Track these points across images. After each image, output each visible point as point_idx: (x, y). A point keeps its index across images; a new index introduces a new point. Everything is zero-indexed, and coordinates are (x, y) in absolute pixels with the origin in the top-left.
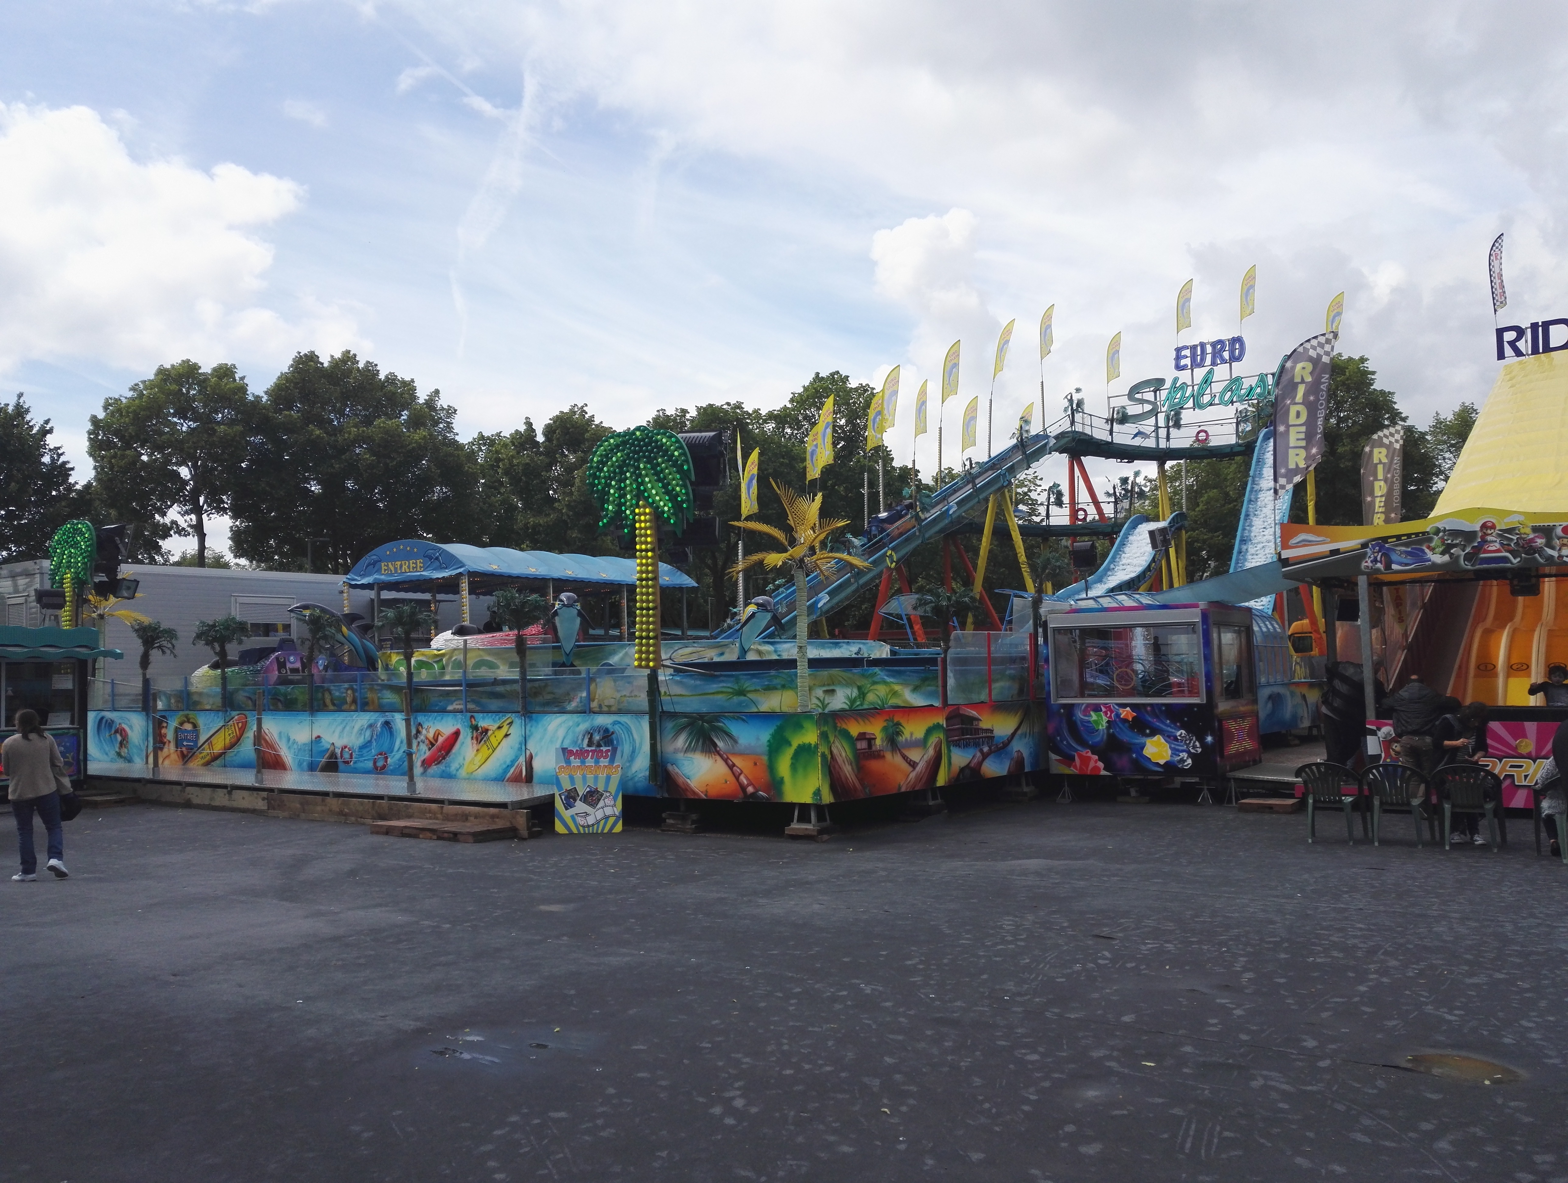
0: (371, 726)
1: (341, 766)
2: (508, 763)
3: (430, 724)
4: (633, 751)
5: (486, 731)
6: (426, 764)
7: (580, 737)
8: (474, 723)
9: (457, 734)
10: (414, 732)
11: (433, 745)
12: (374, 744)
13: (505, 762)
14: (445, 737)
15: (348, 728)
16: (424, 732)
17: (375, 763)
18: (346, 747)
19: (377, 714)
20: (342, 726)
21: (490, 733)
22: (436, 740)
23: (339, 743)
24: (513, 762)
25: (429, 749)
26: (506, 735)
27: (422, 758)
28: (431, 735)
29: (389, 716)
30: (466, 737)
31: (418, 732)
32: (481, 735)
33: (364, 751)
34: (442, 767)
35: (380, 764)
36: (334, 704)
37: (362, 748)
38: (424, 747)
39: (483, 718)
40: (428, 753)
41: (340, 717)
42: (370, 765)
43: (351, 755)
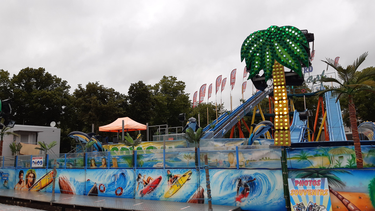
0: (114, 175)
1: (99, 193)
2: (189, 193)
3: (145, 174)
4: (269, 189)
5: (177, 177)
6: (143, 193)
7: (233, 181)
8: (169, 173)
9: (160, 179)
10: (137, 178)
11: (147, 184)
12: (116, 183)
13: (187, 193)
14: (153, 180)
15: (103, 176)
16: (142, 178)
17: (116, 192)
18: (102, 185)
19: (118, 170)
20: (101, 174)
21: (178, 178)
22: (149, 182)
23: (99, 182)
24: (192, 193)
25: (145, 186)
26: (188, 180)
27: (141, 190)
28: (146, 180)
29: (124, 171)
30: (165, 180)
31: (139, 178)
32: (173, 179)
33: (111, 187)
34: (151, 194)
35: (119, 192)
36: (96, 165)
37: (109, 185)
38: (142, 185)
39: (175, 171)
40: (144, 188)
41: (99, 171)
42: (114, 193)
43: (104, 188)
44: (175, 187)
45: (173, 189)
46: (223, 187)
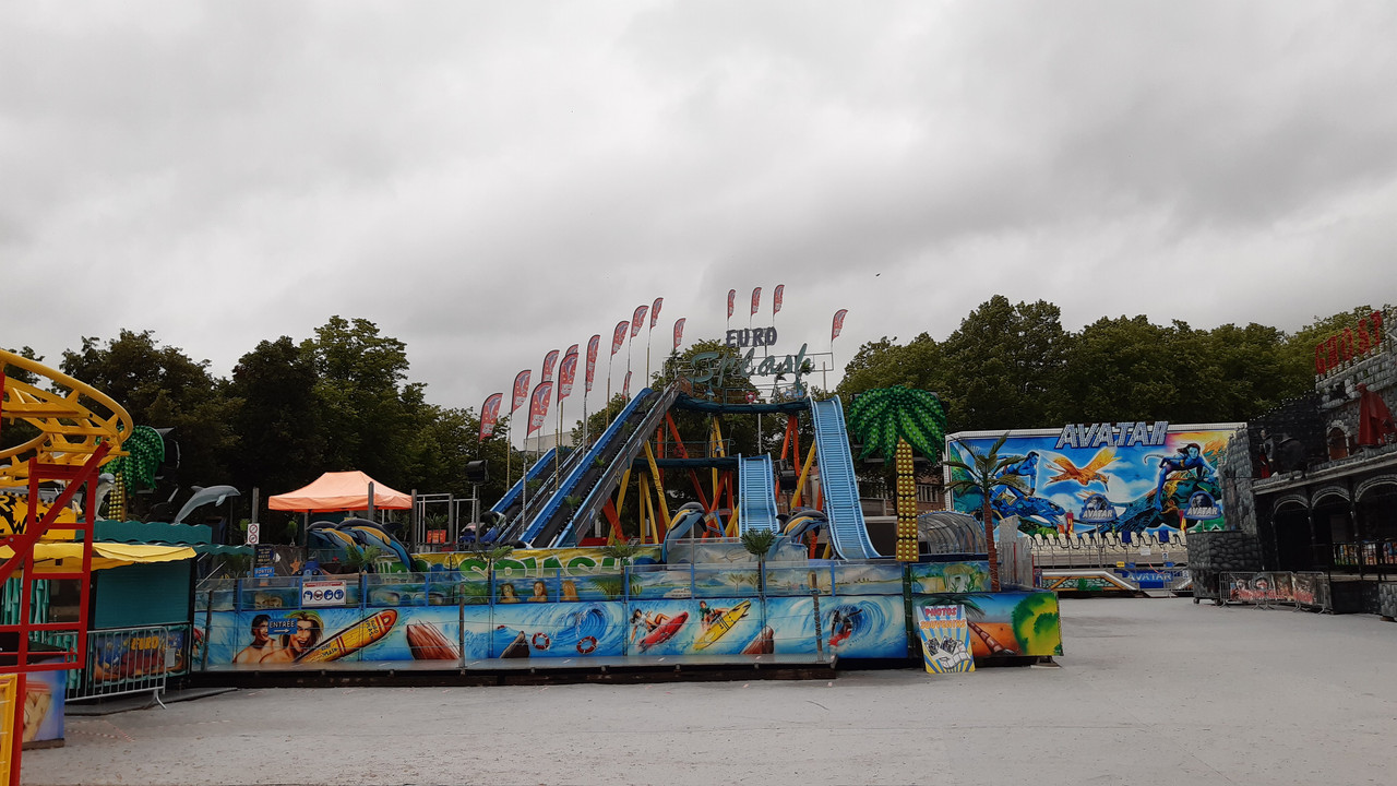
0: (574, 614)
1: (533, 651)
2: (745, 638)
3: (652, 609)
4: (882, 624)
5: (720, 613)
6: (645, 645)
8: (704, 606)
9: (684, 617)
10: (631, 617)
11: (654, 627)
12: (579, 629)
13: (742, 638)
14: (669, 620)
15: (542, 617)
16: (643, 616)
17: (579, 647)
18: (540, 634)
19: (582, 604)
20: (538, 614)
21: (723, 615)
22: (659, 623)
23: (530, 632)
24: (751, 638)
25: (650, 631)
26: (743, 616)
27: (641, 640)
28: (652, 619)
29: (598, 605)
30: (695, 618)
31: (636, 617)
32: (713, 617)
33: (565, 637)
34: (666, 645)
35: (586, 647)
36: (514, 594)
37: (560, 634)
38: (642, 630)
39: (716, 603)
41: (532, 609)
42: (574, 648)
43: (547, 641)
44: (718, 630)
45: (712, 634)
46: (808, 625)
